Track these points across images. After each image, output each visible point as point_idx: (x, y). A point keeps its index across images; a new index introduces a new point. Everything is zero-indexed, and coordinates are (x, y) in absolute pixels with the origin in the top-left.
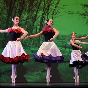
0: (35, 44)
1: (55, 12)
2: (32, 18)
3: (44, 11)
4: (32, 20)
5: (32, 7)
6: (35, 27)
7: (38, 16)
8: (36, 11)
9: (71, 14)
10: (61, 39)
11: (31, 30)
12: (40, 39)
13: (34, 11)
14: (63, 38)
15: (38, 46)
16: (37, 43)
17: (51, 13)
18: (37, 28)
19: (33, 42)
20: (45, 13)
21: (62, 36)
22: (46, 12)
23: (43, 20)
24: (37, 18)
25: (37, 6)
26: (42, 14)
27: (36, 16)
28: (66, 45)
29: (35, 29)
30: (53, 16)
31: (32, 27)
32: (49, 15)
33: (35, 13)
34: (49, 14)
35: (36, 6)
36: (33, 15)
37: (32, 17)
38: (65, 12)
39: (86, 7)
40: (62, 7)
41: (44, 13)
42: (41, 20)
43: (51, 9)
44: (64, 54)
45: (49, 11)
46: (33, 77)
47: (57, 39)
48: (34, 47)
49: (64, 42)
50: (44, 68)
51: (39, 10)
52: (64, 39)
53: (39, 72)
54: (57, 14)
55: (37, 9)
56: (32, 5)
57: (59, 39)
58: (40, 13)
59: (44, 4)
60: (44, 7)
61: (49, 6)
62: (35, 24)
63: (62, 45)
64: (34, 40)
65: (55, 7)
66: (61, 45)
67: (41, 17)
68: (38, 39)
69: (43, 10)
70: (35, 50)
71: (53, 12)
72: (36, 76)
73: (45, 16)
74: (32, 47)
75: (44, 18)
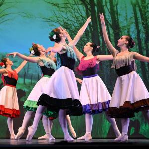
39: (54, 7)
49: (15, 66)
52: (15, 61)
54: (3, 17)
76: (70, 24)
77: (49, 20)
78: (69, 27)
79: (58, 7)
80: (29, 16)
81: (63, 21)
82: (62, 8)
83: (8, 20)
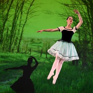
0: (6, 48)
1: (30, 11)
2: (3, 18)
3: (17, 10)
4: (3, 20)
5: (3, 5)
6: (6, 28)
7: (10, 15)
8: (8, 9)
9: (48, 13)
10: (37, 43)
11: (2, 31)
12: (12, 42)
13: (5, 9)
14: (38, 42)
15: (9, 51)
16: (8, 47)
17: (26, 12)
18: (8, 29)
19: (3, 46)
20: (19, 12)
21: (38, 40)
22: (19, 10)
23: (16, 20)
24: (8, 17)
25: (9, 3)
26: (14, 13)
27: (7, 15)
28: (42, 50)
29: (6, 30)
30: (27, 16)
31: (2, 28)
32: (23, 15)
33: (6, 12)
34: (23, 13)
35: (7, 4)
36: (3, 13)
37: (3, 16)
38: (41, 11)
39: (66, 6)
40: (39, 5)
41: (17, 11)
42: (13, 20)
43: (25, 7)
44: (40, 60)
45: (24, 9)
46: (2, 87)
47: (31, 43)
48: (5, 52)
49: (40, 46)
50: (16, 76)
51: (11, 8)
52: (40, 43)
53: (9, 81)
54: (32, 14)
55: (8, 7)
56: (3, 2)
57: (34, 43)
58: (12, 12)
59: (17, 2)
60: (17, 5)
61: (23, 4)
62: (6, 25)
63: (38, 50)
64: (4, 43)
65: (30, 5)
66: (36, 50)
67: (13, 17)
68: (9, 43)
69: (15, 8)
70: (5, 55)
71: (28, 10)
72: (7, 86)
73: (18, 16)
74: (2, 52)
75: (17, 18)
76: (77, 18)
77: (63, 15)
78: (76, 20)
79: (68, 6)
80: (49, 13)
81: (72, 16)
82: (71, 7)
83: (35, 15)
